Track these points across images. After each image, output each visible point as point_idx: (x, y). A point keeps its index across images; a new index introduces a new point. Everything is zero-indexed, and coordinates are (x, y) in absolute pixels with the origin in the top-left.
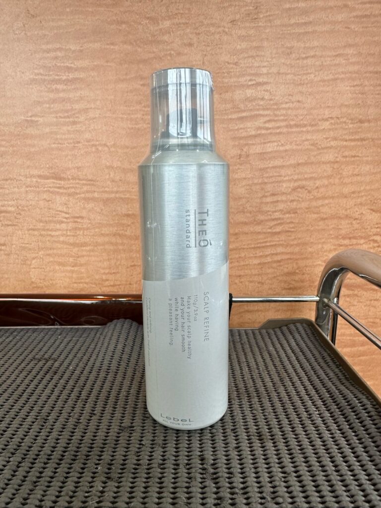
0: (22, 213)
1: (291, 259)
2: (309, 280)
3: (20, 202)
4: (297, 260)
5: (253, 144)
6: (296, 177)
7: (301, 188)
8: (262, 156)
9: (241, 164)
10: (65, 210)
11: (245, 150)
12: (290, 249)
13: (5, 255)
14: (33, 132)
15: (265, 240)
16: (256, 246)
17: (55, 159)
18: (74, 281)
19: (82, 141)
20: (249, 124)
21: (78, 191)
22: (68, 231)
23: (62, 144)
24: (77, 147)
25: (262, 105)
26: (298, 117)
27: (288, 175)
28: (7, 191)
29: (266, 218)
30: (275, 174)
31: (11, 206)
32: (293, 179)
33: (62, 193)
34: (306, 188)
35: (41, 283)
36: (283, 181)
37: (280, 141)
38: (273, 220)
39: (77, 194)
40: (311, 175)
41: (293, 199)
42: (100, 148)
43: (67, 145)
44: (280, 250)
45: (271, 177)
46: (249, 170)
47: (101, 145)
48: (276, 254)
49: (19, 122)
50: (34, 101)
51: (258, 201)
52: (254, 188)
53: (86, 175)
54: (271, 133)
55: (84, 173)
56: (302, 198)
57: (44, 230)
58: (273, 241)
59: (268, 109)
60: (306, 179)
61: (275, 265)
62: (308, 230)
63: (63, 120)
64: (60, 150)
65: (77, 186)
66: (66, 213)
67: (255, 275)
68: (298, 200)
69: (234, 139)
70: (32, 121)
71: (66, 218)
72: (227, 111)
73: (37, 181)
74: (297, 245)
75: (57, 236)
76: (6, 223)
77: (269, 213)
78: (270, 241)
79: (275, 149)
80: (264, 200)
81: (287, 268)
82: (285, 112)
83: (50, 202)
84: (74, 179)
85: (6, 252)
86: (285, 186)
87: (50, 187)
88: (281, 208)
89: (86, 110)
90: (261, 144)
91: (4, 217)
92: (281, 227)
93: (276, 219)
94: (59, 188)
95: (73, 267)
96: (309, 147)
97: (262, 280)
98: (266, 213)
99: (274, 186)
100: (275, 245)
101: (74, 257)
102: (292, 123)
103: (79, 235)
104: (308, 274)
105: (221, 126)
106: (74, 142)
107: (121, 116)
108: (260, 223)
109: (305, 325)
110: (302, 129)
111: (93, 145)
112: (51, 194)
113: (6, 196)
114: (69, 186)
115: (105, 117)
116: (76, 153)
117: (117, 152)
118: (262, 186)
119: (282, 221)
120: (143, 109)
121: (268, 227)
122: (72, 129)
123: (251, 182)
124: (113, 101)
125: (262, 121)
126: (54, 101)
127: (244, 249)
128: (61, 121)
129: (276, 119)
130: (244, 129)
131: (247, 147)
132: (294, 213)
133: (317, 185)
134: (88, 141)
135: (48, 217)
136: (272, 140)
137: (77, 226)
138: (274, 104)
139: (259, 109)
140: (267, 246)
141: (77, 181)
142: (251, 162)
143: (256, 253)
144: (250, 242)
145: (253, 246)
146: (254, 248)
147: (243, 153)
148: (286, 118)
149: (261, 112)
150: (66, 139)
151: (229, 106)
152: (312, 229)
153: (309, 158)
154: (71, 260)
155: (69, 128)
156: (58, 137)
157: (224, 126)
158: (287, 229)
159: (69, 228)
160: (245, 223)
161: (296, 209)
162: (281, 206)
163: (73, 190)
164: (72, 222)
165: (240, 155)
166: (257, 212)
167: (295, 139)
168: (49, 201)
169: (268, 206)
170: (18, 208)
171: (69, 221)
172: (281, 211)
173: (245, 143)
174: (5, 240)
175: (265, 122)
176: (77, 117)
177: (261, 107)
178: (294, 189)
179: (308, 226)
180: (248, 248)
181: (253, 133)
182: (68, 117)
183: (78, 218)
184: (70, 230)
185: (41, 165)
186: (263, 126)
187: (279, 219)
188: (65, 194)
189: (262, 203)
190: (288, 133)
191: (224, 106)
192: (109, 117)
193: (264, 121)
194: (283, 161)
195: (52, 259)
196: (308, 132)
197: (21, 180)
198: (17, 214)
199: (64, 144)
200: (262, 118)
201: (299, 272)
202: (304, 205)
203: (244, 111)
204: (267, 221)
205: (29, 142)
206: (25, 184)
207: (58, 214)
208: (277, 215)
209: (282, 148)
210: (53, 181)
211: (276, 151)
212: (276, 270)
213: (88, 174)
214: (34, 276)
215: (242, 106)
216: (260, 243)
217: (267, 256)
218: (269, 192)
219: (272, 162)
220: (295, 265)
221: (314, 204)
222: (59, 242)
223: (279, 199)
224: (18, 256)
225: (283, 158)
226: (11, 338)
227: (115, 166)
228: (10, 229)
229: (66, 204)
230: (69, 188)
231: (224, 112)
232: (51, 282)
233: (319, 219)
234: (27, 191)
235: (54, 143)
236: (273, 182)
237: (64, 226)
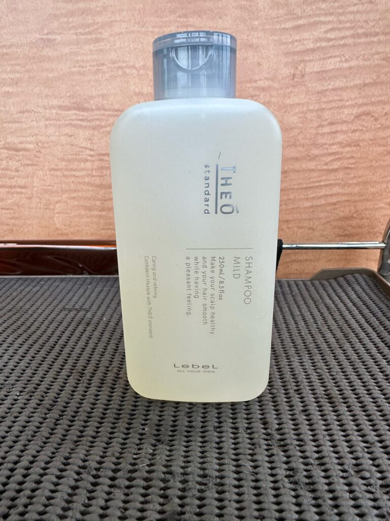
0: (43, 151)
1: (348, 201)
2: (369, 226)
3: (40, 138)
4: (355, 202)
5: (310, 61)
6: (361, 101)
7: (365, 115)
8: (321, 75)
9: (294, 87)
10: (89, 146)
11: (300, 68)
12: (348, 190)
13: (26, 198)
14: (50, 54)
15: (319, 179)
16: (308, 186)
17: (76, 85)
18: (101, 227)
19: (107, 63)
20: (306, 35)
21: (103, 124)
22: (94, 171)
23: (84, 67)
24: (101, 70)
25: (323, 9)
26: (368, 23)
27: (352, 99)
28: (25, 126)
29: (322, 152)
30: (336, 98)
31: (30, 143)
32: (357, 103)
33: (86, 127)
34: (372, 114)
35: (66, 229)
36: (346, 107)
37: (343, 55)
38: (330, 154)
39: (102, 127)
40: (380, 99)
41: (356, 128)
42: (127, 71)
43: (90, 68)
44: (336, 190)
45: (331, 102)
46: (304, 93)
47: (127, 67)
48: (332, 195)
49: (34, 41)
50: (50, 14)
51: (313, 131)
52: (309, 116)
53: (112, 104)
54: (333, 46)
55: (110, 102)
56: (366, 127)
57: (66, 170)
58: (329, 180)
59: (331, 14)
60: (373, 104)
61: (329, 208)
62: (370, 166)
63: (83, 37)
64: (81, 74)
65: (102, 117)
66: (91, 150)
67: (306, 220)
68: (362, 130)
69: (287, 54)
70: (48, 40)
71: (91, 156)
72: (280, 19)
73: (57, 113)
74: (357, 184)
75: (82, 176)
76: (25, 162)
77: (325, 147)
78: (325, 180)
79: (337, 67)
80: (321, 131)
81: (344, 212)
82: (352, 17)
83: (73, 137)
84: (98, 109)
85: (28, 196)
86: (346, 113)
87: (72, 120)
88: (340, 140)
89: (111, 24)
90: (320, 59)
91: (23, 155)
92: (339, 164)
93: (334, 154)
94: (82, 120)
95: (100, 211)
96: (380, 62)
97: (313, 225)
98: (322, 146)
99: (333, 113)
100: (331, 184)
101: (101, 200)
102: (360, 31)
103: (106, 175)
104: (367, 219)
105: (272, 38)
106: (97, 65)
107: (151, 29)
108: (314, 158)
109: (365, 276)
110: (372, 39)
111: (120, 68)
112: (73, 128)
113: (24, 132)
114: (93, 118)
115: (133, 32)
116: (100, 78)
117: (147, 74)
118: (319, 112)
119: (341, 156)
120: (178, 19)
121: (323, 163)
122: (95, 48)
123: (305, 109)
124: (141, 11)
125: (322, 30)
126: (72, 14)
127: (293, 189)
128: (81, 39)
129: (340, 26)
130: (300, 41)
131: (302, 65)
132: (355, 146)
133: (385, 111)
134: (114, 62)
135: (71, 155)
136: (334, 55)
137: (103, 165)
138: (338, 7)
139: (320, 14)
140: (321, 186)
141: (102, 112)
142: (306, 83)
143: (308, 195)
144: (301, 181)
145: (304, 186)
146: (306, 188)
147: (298, 72)
148: (353, 25)
149: (323, 19)
150: (87, 61)
151: (281, 12)
152: (376, 165)
153: (378, 76)
154: (98, 203)
155: (91, 47)
156: (79, 58)
157: (275, 38)
158: (346, 166)
159: (95, 167)
160: (297, 159)
161: (359, 140)
162: (340, 137)
163: (98, 123)
164: (97, 160)
165: (294, 75)
166: (311, 144)
167: (363, 52)
168: (71, 136)
169: (325, 137)
170: (37, 144)
171: (94, 159)
172: (340, 143)
173: (300, 59)
174: (26, 182)
175: (326, 32)
176: (100, 33)
177: (323, 12)
178: (358, 117)
179: (371, 161)
180: (298, 189)
181: (311, 46)
182: (90, 33)
183: (104, 155)
184: (95, 170)
185: (60, 94)
186: (324, 36)
187: (337, 153)
188: (90, 127)
189: (317, 134)
190: (355, 45)
191: (276, 12)
192: (138, 31)
193: (326, 30)
194: (347, 82)
195: (76, 203)
196: (380, 42)
197: (39, 112)
198: (37, 152)
199: (86, 67)
200: (323, 26)
201: (357, 217)
202: (368, 136)
203: (301, 17)
204: (323, 155)
205: (46, 65)
206: (43, 117)
207: (82, 152)
208: (335, 148)
209: (346, 65)
210: (75, 112)
211: (337, 69)
212: (330, 214)
213: (114, 103)
214: (59, 222)
215: (298, 11)
216: (313, 182)
217: (319, 198)
218: (326, 120)
219: (332, 83)
220: (352, 208)
221: (381, 134)
222: (84, 183)
223: (339, 129)
224: (41, 199)
225: (345, 77)
226: (38, 288)
227: (145, 93)
228: (30, 169)
229: (90, 139)
230: (93, 120)
231: (276, 20)
232: (77, 229)
233: (385, 153)
234: (46, 126)
235: (75, 67)
236: (333, 108)
237: (88, 165)
